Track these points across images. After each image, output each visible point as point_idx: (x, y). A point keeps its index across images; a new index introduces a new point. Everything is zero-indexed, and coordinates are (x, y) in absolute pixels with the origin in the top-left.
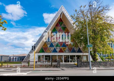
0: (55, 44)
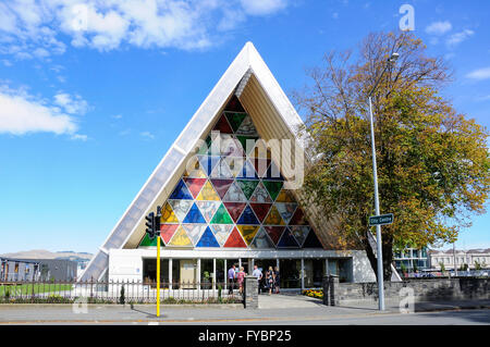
0: (210, 209)
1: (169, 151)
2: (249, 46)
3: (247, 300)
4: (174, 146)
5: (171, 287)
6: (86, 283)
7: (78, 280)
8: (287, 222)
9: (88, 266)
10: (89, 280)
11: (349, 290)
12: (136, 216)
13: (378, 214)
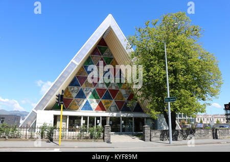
0: (89, 92)
1: (70, 63)
2: (110, 15)
3: (105, 138)
4: (72, 60)
5: (67, 130)
6: (24, 128)
7: (20, 126)
8: (126, 99)
9: (26, 119)
10: (25, 126)
11: (155, 134)
12: (51, 94)
13: (169, 97)
